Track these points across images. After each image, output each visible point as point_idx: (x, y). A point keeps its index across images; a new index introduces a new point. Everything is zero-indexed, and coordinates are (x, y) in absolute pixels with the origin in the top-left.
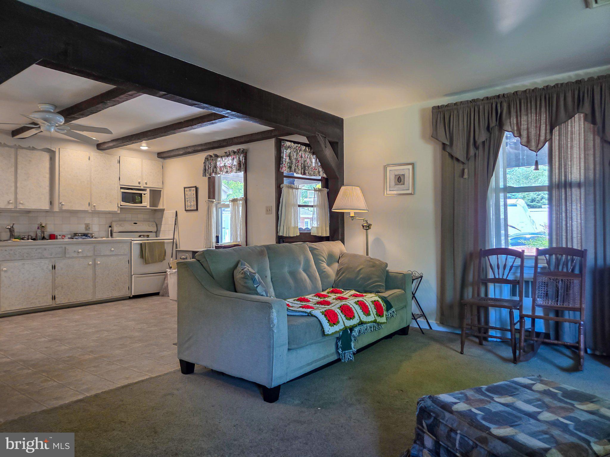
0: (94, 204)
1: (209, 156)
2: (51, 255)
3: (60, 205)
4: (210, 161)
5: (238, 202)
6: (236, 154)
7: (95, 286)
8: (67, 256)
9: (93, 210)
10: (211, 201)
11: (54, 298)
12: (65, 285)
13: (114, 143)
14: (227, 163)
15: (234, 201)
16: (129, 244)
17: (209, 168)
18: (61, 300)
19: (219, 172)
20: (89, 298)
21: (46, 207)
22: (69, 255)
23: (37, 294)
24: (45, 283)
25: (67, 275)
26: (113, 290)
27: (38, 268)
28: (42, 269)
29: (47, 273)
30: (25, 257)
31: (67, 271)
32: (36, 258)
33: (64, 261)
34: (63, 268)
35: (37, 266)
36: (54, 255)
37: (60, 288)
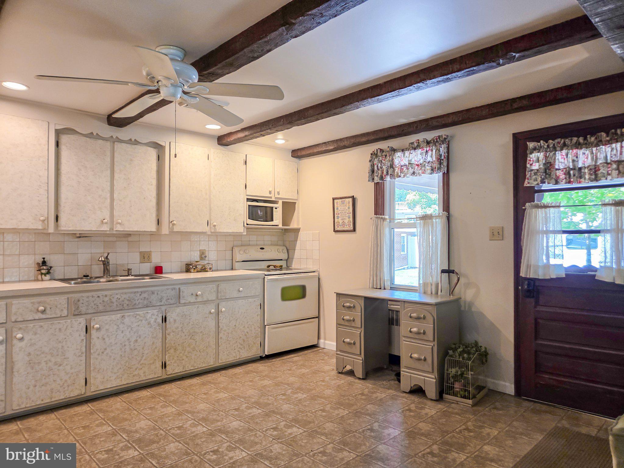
0: (215, 224)
1: (379, 151)
2: (161, 301)
3: (171, 225)
4: (380, 158)
5: (434, 220)
6: (431, 145)
7: (218, 345)
8: (182, 301)
9: (213, 231)
10: (382, 218)
11: (164, 366)
12: (179, 345)
13: (247, 133)
14: (413, 160)
15: (425, 218)
16: (261, 281)
17: (378, 169)
18: (174, 369)
19: (399, 174)
20: (211, 363)
21: (152, 228)
22: (185, 301)
23: (142, 362)
24: (153, 343)
25: (182, 331)
26: (241, 349)
27: (143, 321)
28: (149, 323)
29: (155, 328)
30: (125, 305)
31: (182, 323)
32: (140, 306)
33: (178, 310)
34: (177, 321)
35: (141, 318)
36: (164, 300)
37: (172, 351)
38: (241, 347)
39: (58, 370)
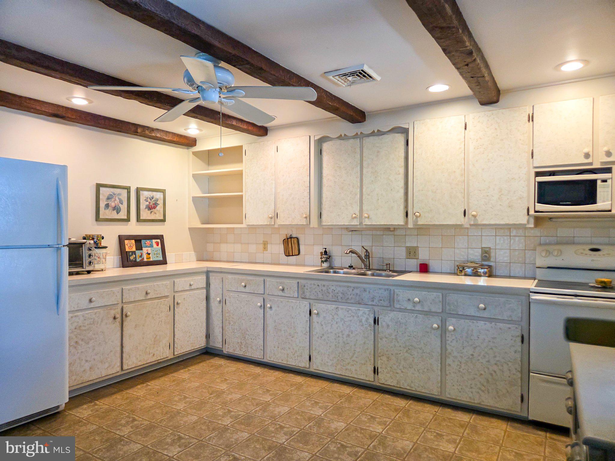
0: (474, 213)
2: (373, 301)
3: (415, 217)
7: (444, 373)
8: (397, 306)
9: (472, 223)
11: (377, 371)
12: (392, 354)
20: (433, 390)
21: (400, 221)
22: (400, 306)
23: (353, 359)
24: (364, 343)
25: (396, 339)
26: (483, 391)
27: (355, 318)
28: (361, 321)
29: (366, 328)
30: (339, 297)
31: (396, 331)
32: (352, 301)
33: (392, 314)
34: (390, 326)
35: (353, 314)
36: (376, 301)
37: (384, 358)
38: (483, 388)
39: (292, 340)
